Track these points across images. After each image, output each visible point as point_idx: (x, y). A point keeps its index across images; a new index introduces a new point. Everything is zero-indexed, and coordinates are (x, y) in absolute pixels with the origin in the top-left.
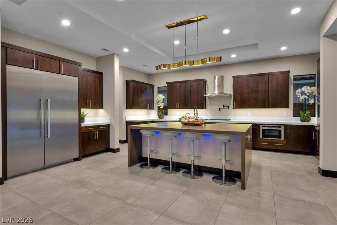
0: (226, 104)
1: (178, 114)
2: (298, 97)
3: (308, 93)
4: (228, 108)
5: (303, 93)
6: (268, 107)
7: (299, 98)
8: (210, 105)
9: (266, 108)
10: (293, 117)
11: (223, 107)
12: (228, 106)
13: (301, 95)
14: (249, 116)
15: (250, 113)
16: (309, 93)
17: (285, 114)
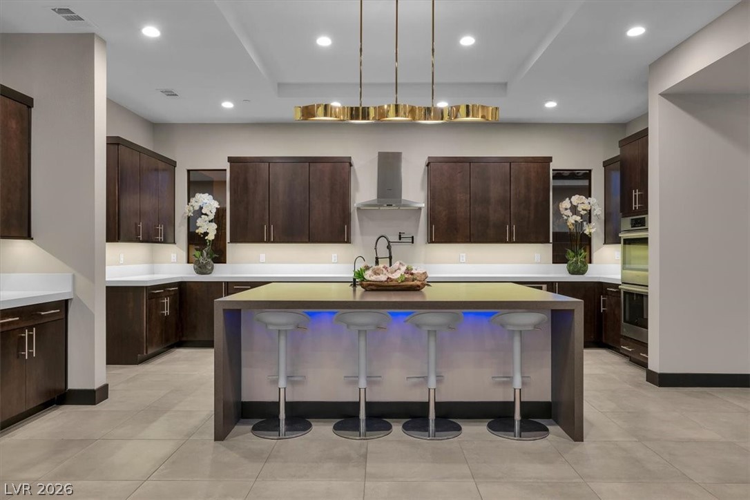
0: (407, 230)
1: (263, 257)
2: (565, 217)
3: (583, 210)
4: (413, 242)
5: (574, 209)
6: (511, 242)
7: (567, 220)
8: (362, 234)
9: (506, 242)
10: (553, 263)
11: (400, 239)
12: (413, 237)
13: (570, 214)
14: (461, 263)
15: (464, 255)
16: (585, 210)
17: (537, 257)
